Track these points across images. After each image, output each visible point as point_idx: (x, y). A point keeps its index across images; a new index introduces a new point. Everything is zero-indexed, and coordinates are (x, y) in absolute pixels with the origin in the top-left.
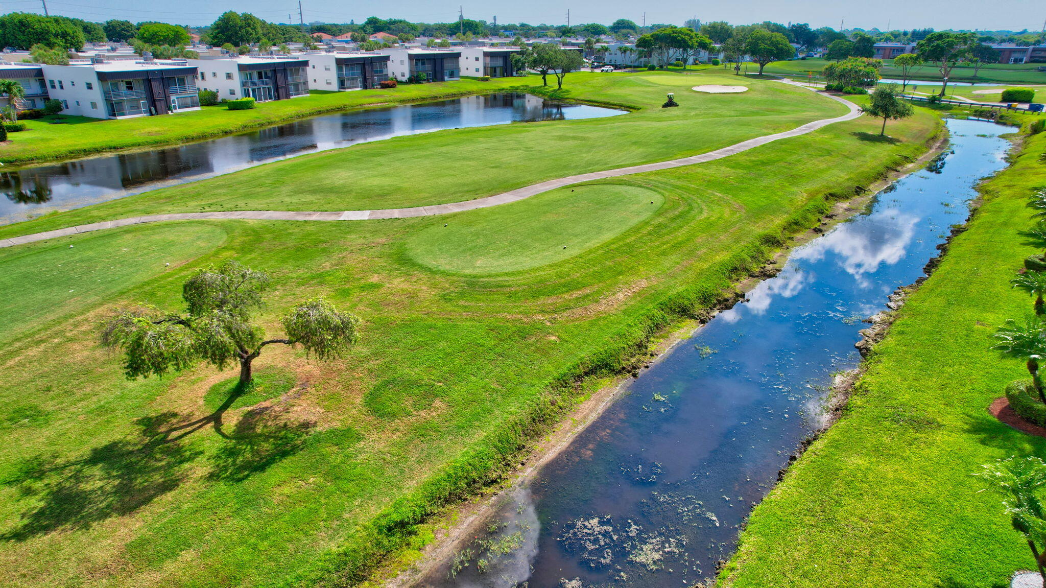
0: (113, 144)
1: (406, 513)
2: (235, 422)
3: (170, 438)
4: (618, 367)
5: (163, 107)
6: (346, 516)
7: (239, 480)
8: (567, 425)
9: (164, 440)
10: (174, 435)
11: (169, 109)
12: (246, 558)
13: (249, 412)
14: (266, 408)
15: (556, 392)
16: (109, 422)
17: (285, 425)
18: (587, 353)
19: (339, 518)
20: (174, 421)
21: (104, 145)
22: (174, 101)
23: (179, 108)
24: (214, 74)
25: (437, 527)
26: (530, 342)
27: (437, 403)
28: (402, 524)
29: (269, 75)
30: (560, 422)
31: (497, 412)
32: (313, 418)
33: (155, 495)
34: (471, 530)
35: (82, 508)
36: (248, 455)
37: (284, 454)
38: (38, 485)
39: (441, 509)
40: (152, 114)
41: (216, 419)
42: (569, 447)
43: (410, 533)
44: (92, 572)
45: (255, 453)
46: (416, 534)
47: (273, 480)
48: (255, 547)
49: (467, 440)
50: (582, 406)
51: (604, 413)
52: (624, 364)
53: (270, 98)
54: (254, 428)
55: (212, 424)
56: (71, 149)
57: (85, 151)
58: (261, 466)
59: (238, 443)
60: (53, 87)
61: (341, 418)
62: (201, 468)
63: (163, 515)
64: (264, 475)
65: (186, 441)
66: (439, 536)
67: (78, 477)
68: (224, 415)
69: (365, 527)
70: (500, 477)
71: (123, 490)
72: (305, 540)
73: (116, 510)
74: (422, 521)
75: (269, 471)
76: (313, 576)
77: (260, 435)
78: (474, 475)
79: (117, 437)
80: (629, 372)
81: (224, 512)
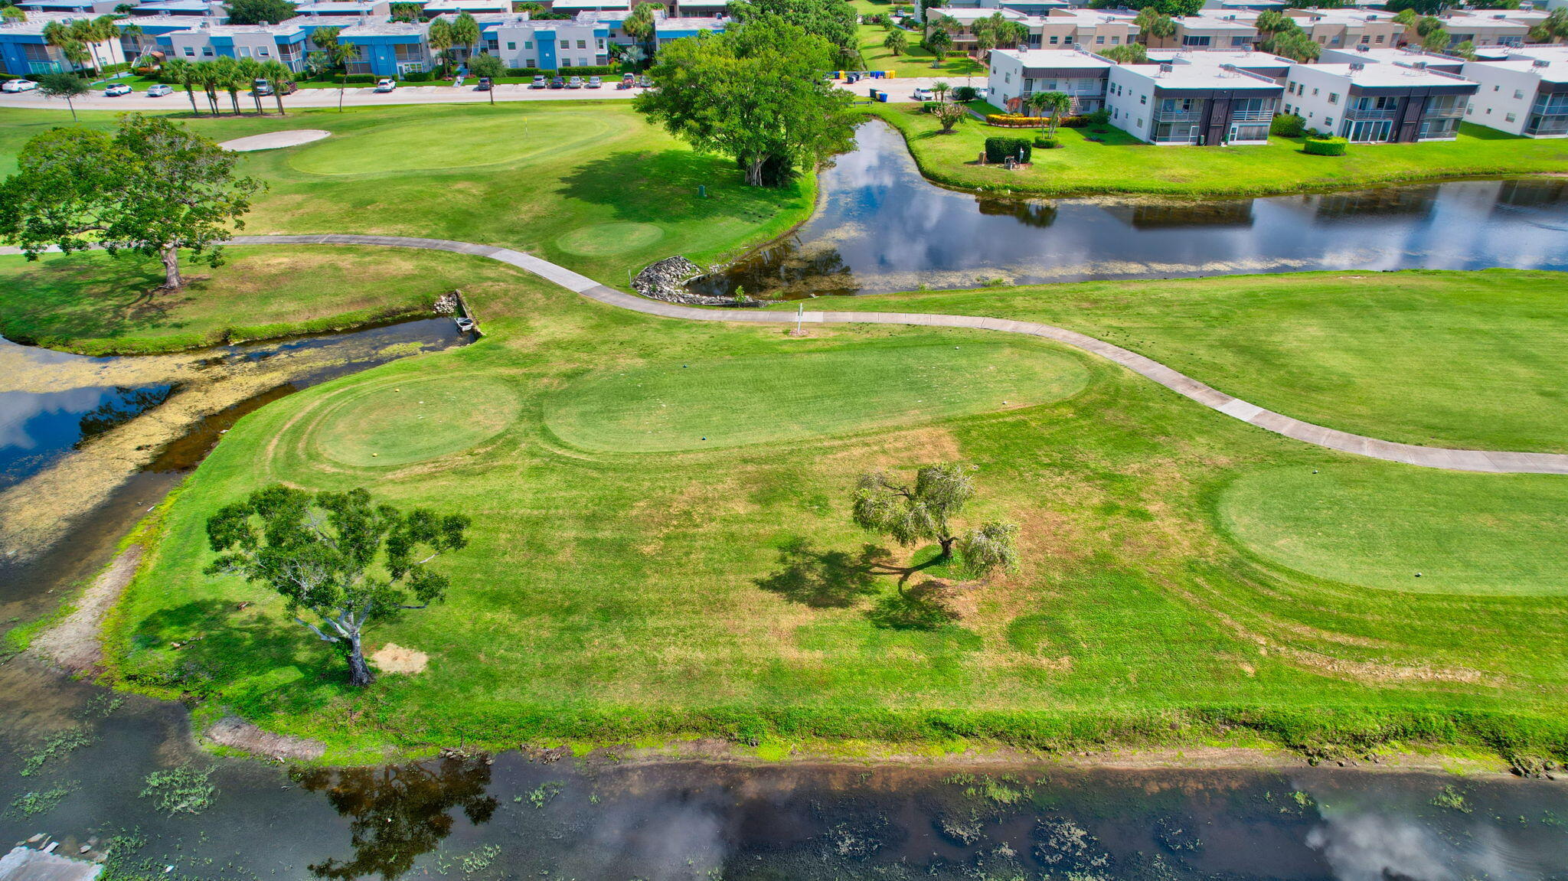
0: (1123, 186)
1: (955, 721)
2: (915, 583)
3: (872, 570)
4: (1296, 740)
5: (1217, 136)
6: (918, 695)
7: (879, 627)
8: (1166, 753)
9: (866, 570)
10: (876, 569)
11: (1224, 139)
12: (843, 678)
13: (931, 582)
14: (944, 586)
15: (1189, 719)
16: (852, 536)
17: (942, 606)
18: (1264, 706)
19: (912, 693)
20: (885, 558)
21: (1114, 185)
22: (1234, 130)
23: (1238, 139)
24: (1316, 92)
25: (973, 747)
26: (1217, 658)
27: (1065, 661)
28: (946, 727)
29: (1396, 103)
30: (1166, 747)
31: (1107, 699)
32: (964, 613)
33: (832, 605)
34: (993, 767)
35: (797, 588)
36: (900, 613)
37: (920, 627)
38: (790, 558)
39: (987, 738)
40: (1199, 144)
41: (906, 573)
42: (1144, 771)
43: (949, 737)
44: (775, 629)
45: (906, 614)
46: (953, 740)
47: (899, 641)
48: (852, 674)
49: (1056, 704)
50: (1207, 749)
51: (1221, 770)
52: (1307, 742)
53: (1382, 138)
54: (921, 596)
55: (901, 576)
56: (1079, 184)
57: (1091, 189)
58: (899, 626)
59: (903, 601)
60: (1113, 91)
61: (982, 625)
62: (868, 603)
63: (826, 620)
64: (896, 634)
65: (878, 579)
66: (968, 753)
67: (809, 567)
68: (914, 574)
69: (921, 711)
70: (1055, 750)
71: (822, 591)
72: (881, 692)
73: (809, 600)
74: (965, 735)
75: (901, 633)
76: (866, 715)
77: (921, 604)
78: (1033, 732)
79: (849, 550)
80: (1308, 754)
81: (857, 642)
